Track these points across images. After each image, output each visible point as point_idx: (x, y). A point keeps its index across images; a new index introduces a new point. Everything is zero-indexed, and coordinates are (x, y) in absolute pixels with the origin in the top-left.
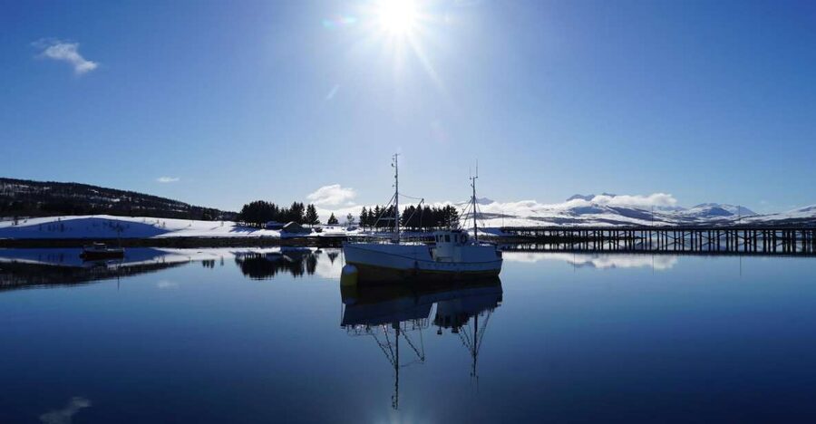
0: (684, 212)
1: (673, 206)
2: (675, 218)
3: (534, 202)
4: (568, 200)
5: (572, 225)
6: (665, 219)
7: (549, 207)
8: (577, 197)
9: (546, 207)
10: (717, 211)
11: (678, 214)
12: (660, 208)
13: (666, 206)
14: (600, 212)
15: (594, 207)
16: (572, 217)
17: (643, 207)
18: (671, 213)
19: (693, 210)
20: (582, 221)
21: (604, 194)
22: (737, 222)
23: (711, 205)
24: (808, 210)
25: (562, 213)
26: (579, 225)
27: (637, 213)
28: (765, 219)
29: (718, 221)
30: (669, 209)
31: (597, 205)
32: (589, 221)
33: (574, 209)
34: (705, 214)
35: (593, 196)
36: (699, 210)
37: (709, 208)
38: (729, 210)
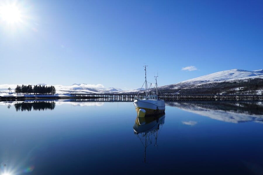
0: (106, 90)
1: (103, 88)
2: (104, 91)
3: (62, 85)
4: (72, 85)
5: (74, 93)
6: (101, 92)
7: (66, 87)
8: (75, 84)
9: (65, 87)
10: (114, 90)
11: (104, 90)
12: (99, 88)
13: (101, 88)
14: (82, 89)
15: (81, 88)
16: (74, 91)
17: (95, 88)
18: (102, 90)
19: (108, 89)
20: (77, 92)
21: (84, 84)
22: (119, 93)
23: (112, 88)
24: (135, 90)
25: (71, 89)
26: (76, 93)
27: (93, 90)
28: (126, 92)
29: (114, 93)
30: (102, 89)
31: (81, 87)
32: (79, 92)
33: (74, 88)
34: (111, 90)
35: (80, 84)
36: (110, 89)
37: (112, 89)
38: (117, 89)
